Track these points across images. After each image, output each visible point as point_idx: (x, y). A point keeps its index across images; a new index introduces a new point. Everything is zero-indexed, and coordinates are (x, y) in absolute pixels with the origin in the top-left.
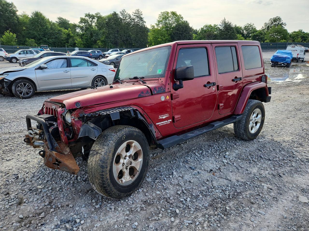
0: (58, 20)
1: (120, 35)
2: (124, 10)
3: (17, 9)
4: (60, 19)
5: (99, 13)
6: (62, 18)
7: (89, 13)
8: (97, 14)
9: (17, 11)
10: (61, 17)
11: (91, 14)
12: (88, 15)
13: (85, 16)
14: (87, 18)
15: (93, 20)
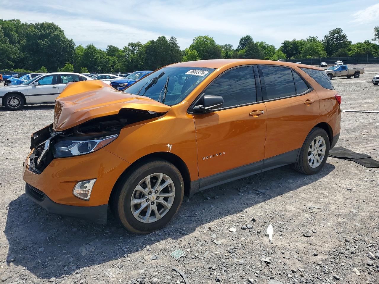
0: (108, 48)
4: (110, 47)
5: (140, 42)
7: (132, 42)
8: (138, 43)
9: (75, 45)
10: (111, 45)
12: (131, 44)
13: (129, 46)
14: (130, 47)
15: (136, 48)
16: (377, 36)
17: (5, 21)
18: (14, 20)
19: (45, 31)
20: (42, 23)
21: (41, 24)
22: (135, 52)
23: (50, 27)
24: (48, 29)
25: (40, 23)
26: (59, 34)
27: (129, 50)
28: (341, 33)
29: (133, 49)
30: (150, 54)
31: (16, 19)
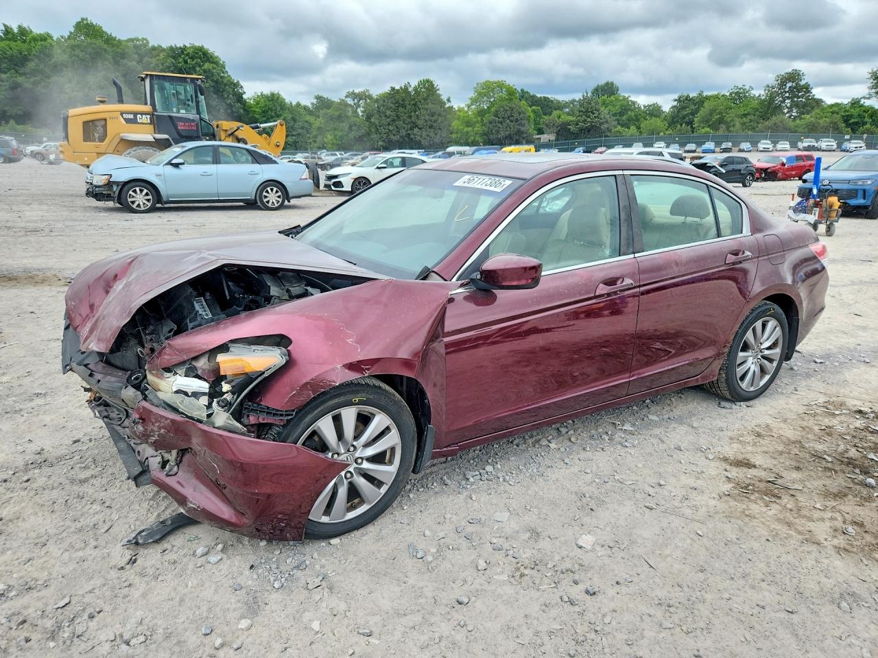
0: (316, 100)
1: (397, 128)
2: (409, 83)
3: (245, 90)
4: (318, 98)
5: (368, 91)
6: (321, 97)
7: (353, 91)
8: (364, 93)
9: (245, 93)
10: (321, 94)
11: (357, 91)
12: (352, 94)
13: (346, 97)
14: (350, 101)
15: (361, 102)
16: (874, 91)
17: (120, 41)
18: (137, 40)
19: (186, 62)
20: (182, 46)
21: (180, 48)
22: (359, 110)
23: (197, 53)
24: (192, 58)
25: (178, 46)
26: (214, 69)
27: (347, 105)
28: (801, 80)
29: (355, 104)
30: (386, 116)
31: (140, 38)
